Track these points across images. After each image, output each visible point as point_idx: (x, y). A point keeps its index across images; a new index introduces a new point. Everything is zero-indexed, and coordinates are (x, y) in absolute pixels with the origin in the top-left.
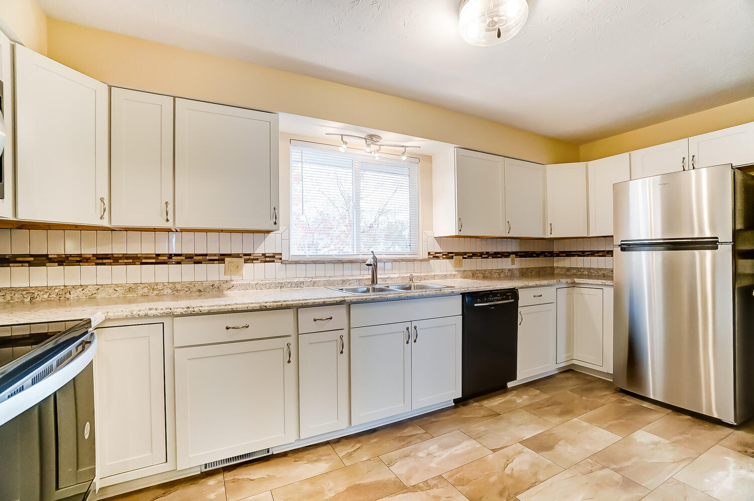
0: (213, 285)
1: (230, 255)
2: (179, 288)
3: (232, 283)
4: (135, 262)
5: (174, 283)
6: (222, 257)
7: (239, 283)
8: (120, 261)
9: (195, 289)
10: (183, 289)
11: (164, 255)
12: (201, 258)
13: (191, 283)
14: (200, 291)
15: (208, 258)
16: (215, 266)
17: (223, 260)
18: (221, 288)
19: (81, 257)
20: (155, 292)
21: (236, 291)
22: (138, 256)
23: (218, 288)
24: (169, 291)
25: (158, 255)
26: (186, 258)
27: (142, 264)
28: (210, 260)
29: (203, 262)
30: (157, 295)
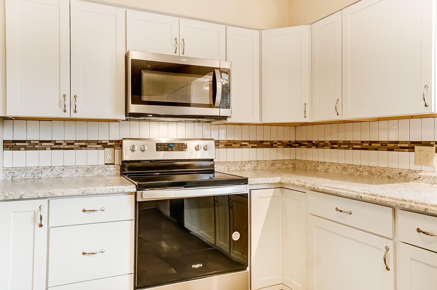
0: (400, 174)
1: (419, 143)
2: (374, 172)
3: (420, 174)
4: (349, 148)
5: (371, 167)
6: (412, 145)
7: (427, 174)
8: (342, 146)
9: (385, 175)
10: (376, 173)
11: (366, 142)
12: (393, 145)
13: (383, 169)
14: (389, 177)
15: (399, 145)
16: (406, 154)
17: (413, 148)
18: (407, 178)
19: (324, 143)
20: (358, 173)
21: (422, 184)
22: (351, 142)
23: (405, 177)
24: (367, 174)
25: (362, 142)
26: (381, 145)
27: (354, 149)
28: (401, 148)
29: (395, 149)
30: (359, 175)
